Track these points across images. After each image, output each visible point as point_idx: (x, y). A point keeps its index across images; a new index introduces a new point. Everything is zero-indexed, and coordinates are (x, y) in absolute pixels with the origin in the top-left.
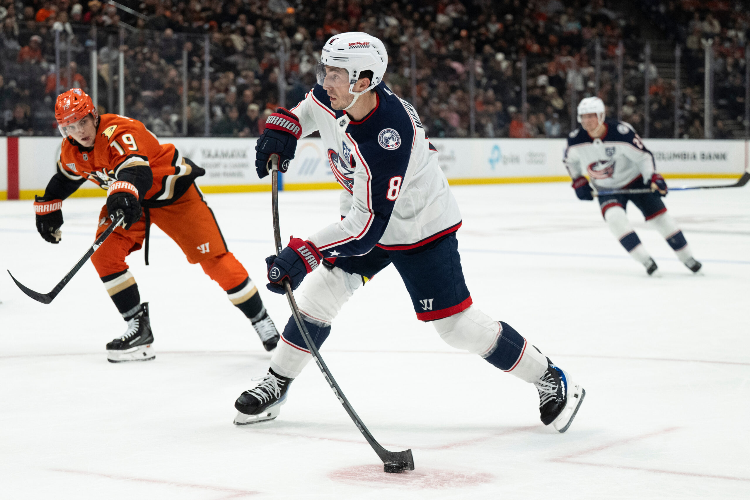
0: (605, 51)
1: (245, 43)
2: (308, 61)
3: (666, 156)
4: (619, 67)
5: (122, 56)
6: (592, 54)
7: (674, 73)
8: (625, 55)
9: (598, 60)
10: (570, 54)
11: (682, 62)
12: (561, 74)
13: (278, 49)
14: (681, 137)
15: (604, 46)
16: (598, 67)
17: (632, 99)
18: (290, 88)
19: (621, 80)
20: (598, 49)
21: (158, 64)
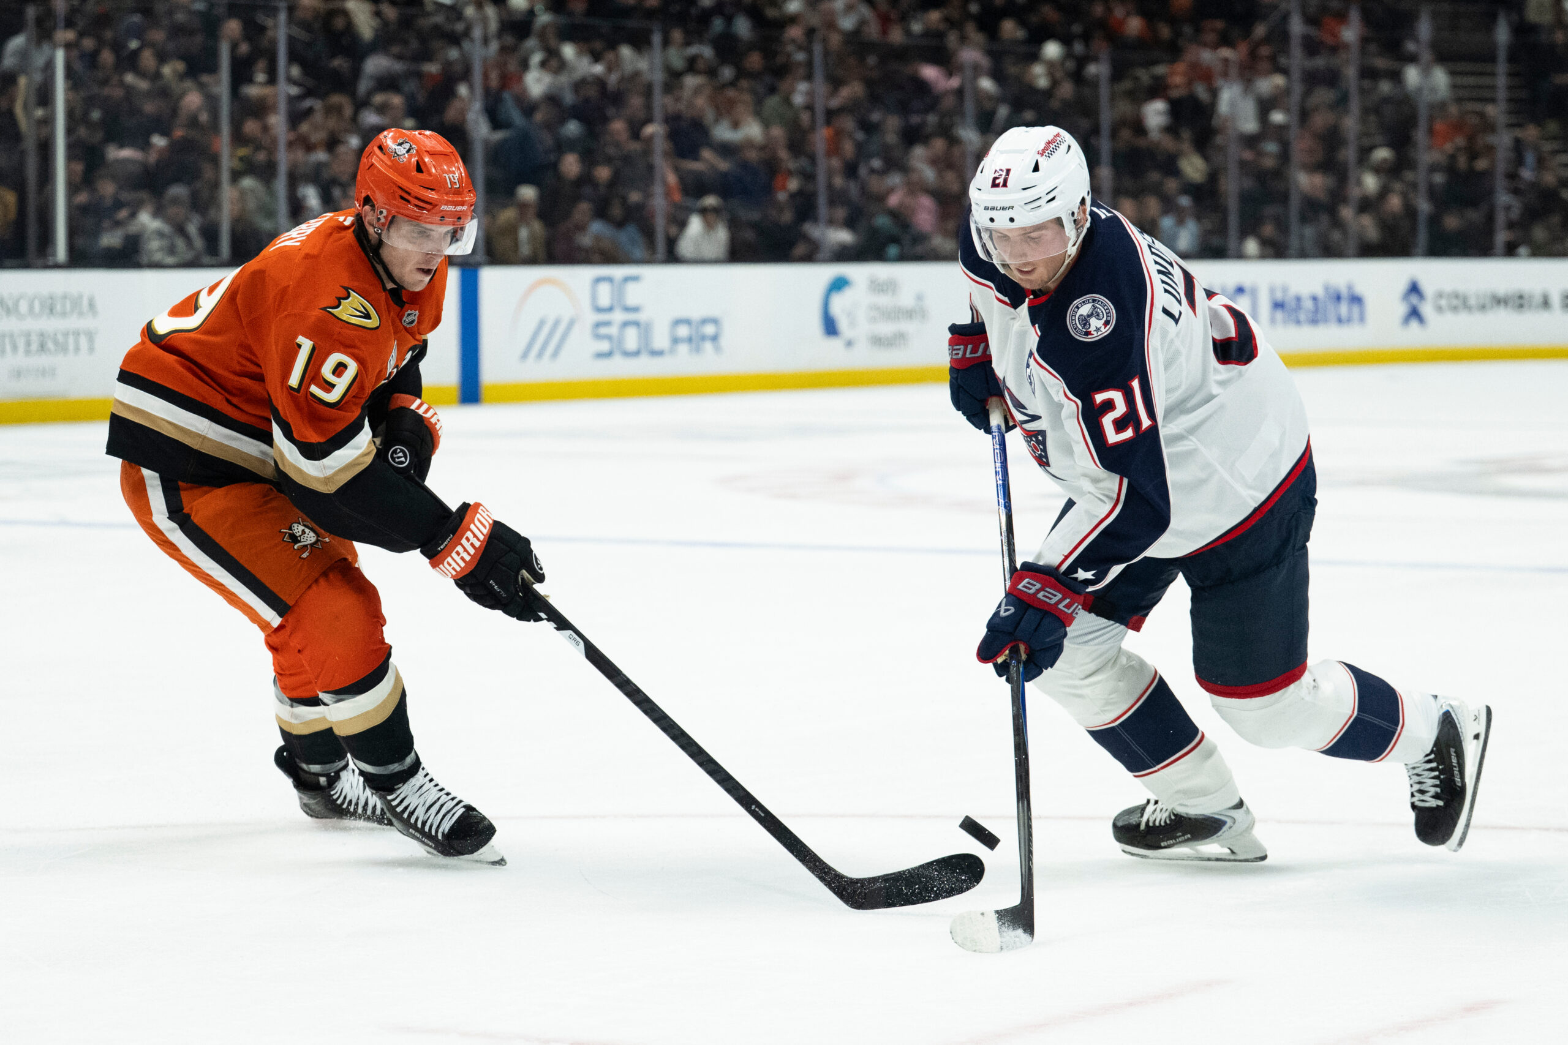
0: (1313, 31)
1: (378, 20)
2: (543, 64)
3: (1472, 302)
4: (1351, 72)
5: (60, 56)
6: (1280, 37)
7: (1493, 87)
8: (1365, 41)
9: (1296, 58)
10: (1225, 41)
11: (1512, 58)
12: (1201, 92)
13: (467, 33)
14: (1510, 251)
15: (1311, 20)
16: (1296, 74)
17: (1382, 154)
18: (499, 135)
19: (1355, 105)
20: (1297, 27)
21: (157, 76)
